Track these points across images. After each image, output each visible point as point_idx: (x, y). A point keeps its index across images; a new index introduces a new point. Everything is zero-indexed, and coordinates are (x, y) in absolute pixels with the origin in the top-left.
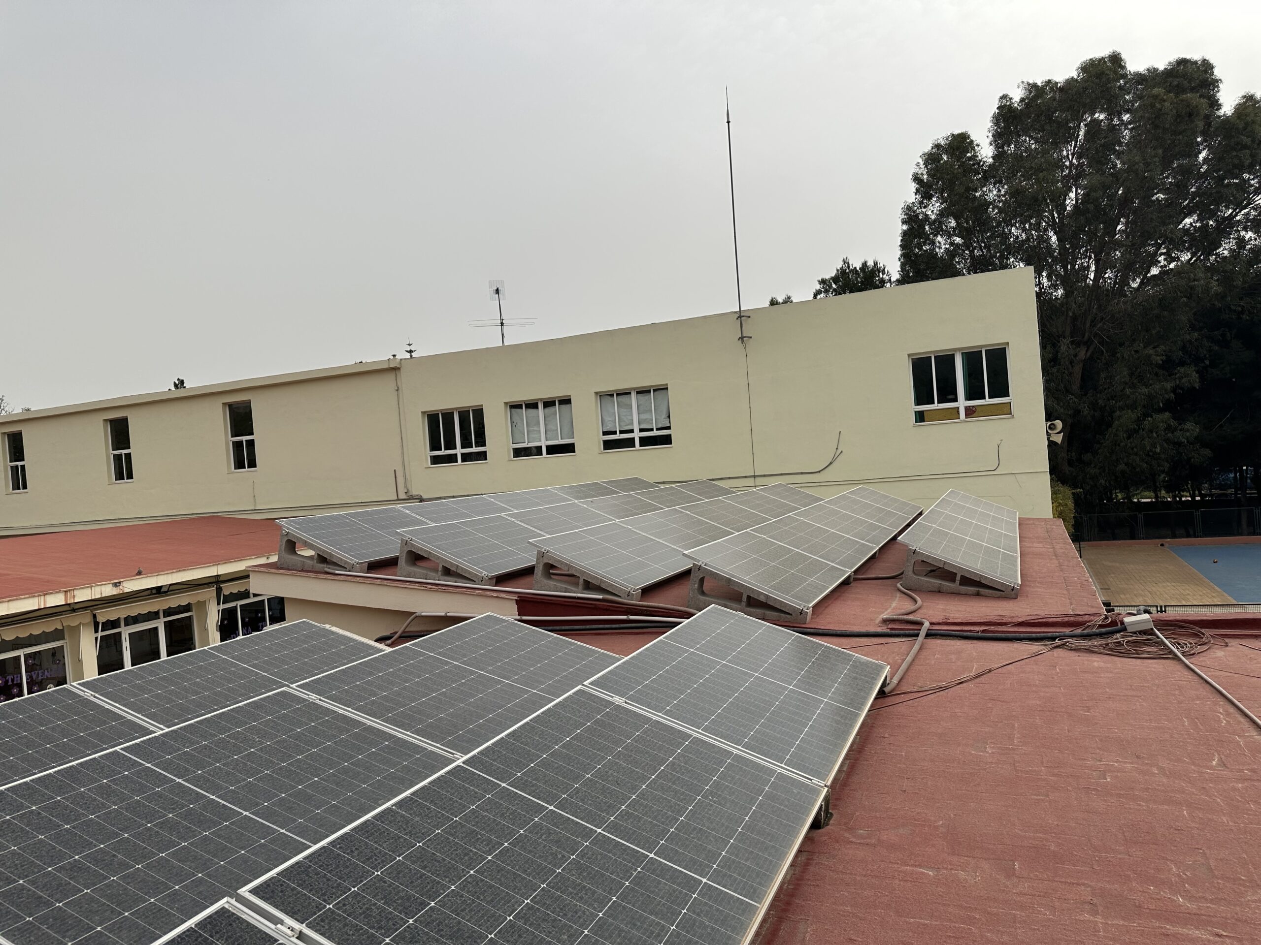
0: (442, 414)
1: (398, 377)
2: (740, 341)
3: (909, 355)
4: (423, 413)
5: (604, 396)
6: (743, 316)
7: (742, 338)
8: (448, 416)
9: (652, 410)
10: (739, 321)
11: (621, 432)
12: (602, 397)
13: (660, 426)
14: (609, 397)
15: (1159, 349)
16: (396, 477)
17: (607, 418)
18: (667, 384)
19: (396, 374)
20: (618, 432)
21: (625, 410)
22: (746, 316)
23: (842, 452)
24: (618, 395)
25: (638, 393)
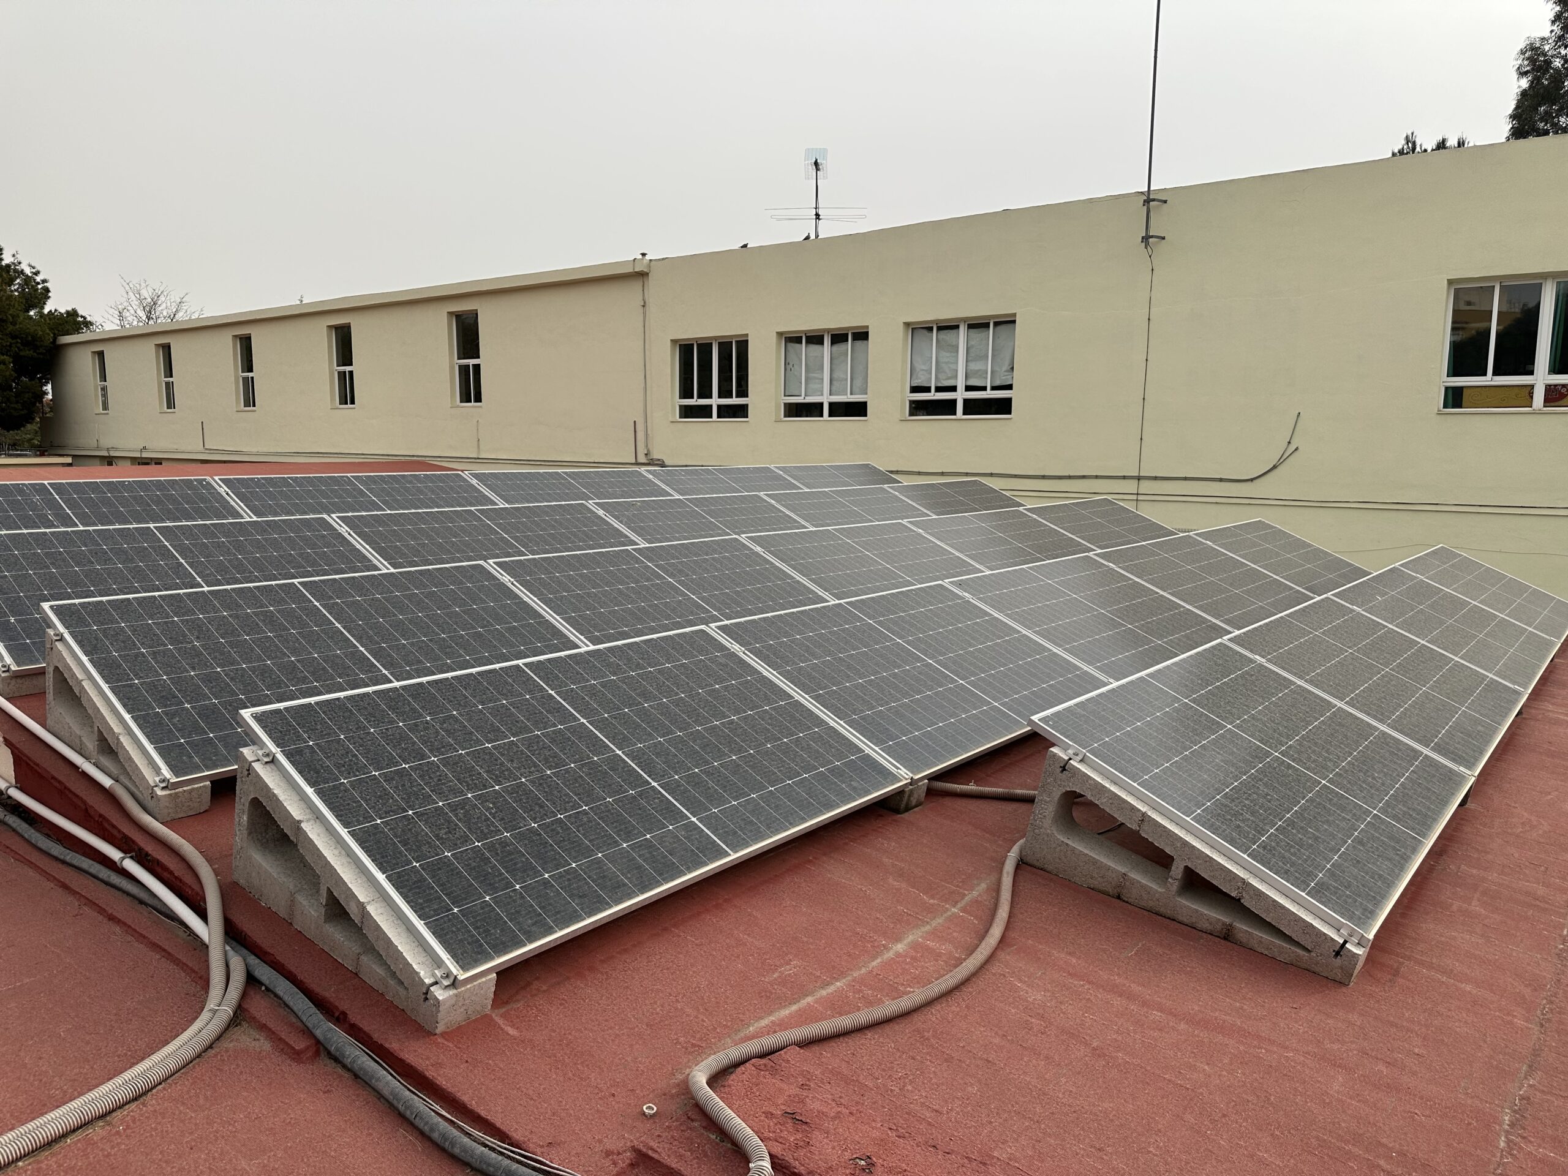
0: (698, 345)
1: (646, 285)
2: (1142, 244)
3: (1450, 282)
4: (674, 342)
5: (918, 330)
6: (1154, 200)
7: (1146, 239)
8: (705, 348)
9: (988, 357)
10: (1144, 208)
11: (939, 389)
12: (915, 331)
13: (997, 383)
14: (925, 332)
16: (635, 431)
17: (919, 366)
18: (1015, 315)
19: (643, 282)
20: (933, 389)
21: (948, 354)
22: (1160, 201)
23: (1297, 449)
24: (940, 329)
25: (971, 326)
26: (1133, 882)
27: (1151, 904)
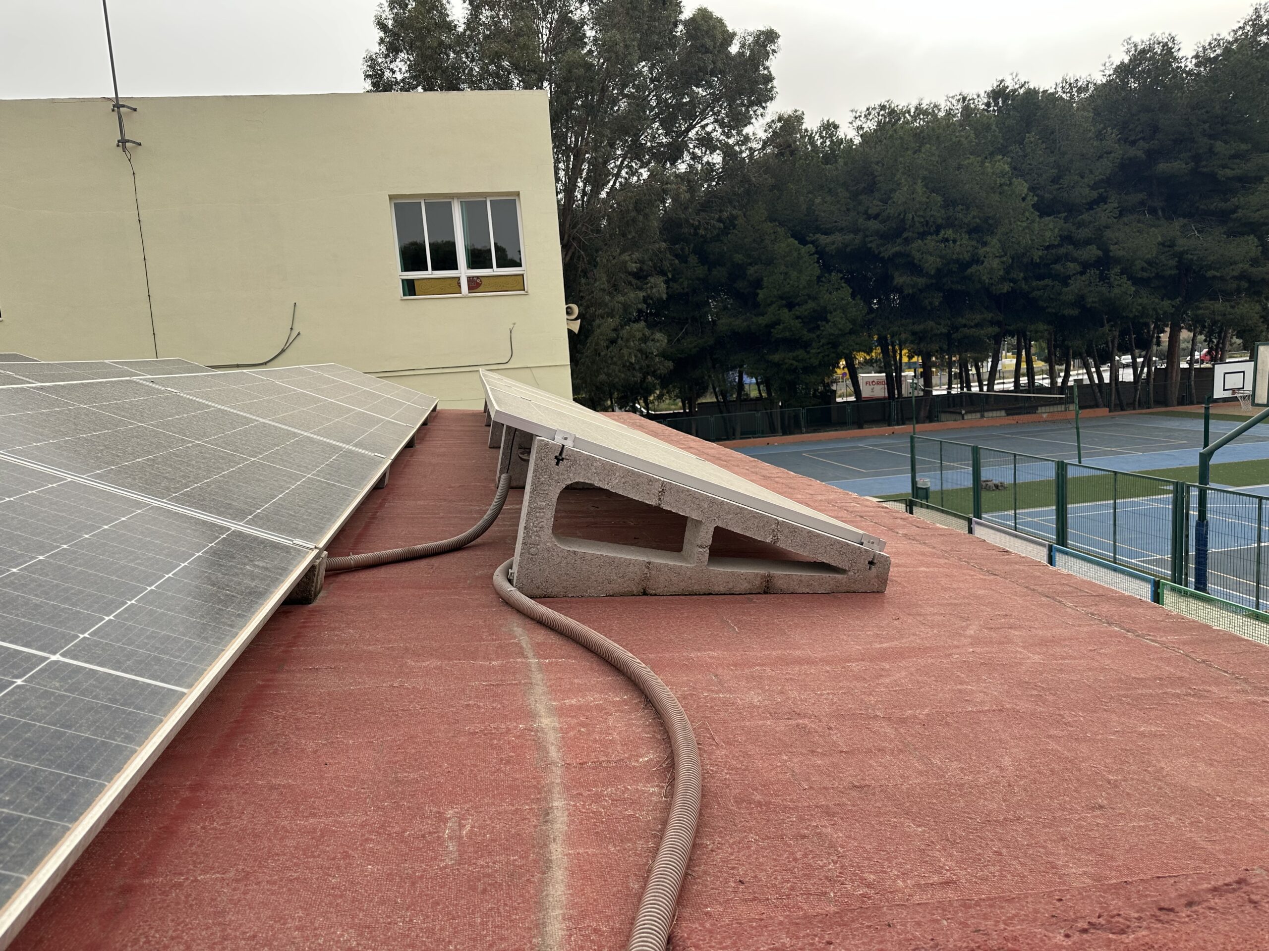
2: (120, 149)
3: (391, 198)
6: (123, 107)
7: (122, 143)
10: (115, 114)
15: (634, 256)
22: (128, 107)
23: (299, 334)
26: (658, 568)
27: (683, 585)
